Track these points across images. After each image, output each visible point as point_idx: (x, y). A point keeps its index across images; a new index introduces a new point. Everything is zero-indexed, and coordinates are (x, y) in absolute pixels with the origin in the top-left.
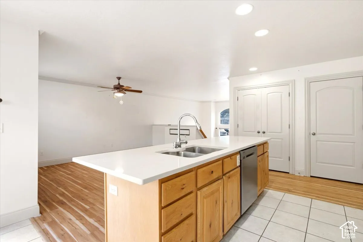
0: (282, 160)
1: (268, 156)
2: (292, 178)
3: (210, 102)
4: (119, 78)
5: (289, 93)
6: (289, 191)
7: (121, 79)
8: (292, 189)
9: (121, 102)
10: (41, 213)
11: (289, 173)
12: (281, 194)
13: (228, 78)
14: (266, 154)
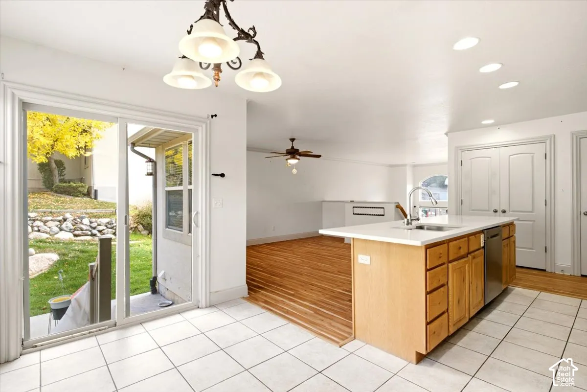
0: (534, 251)
1: (514, 242)
2: (550, 277)
3: (405, 165)
4: (293, 140)
5: (546, 154)
6: (546, 290)
7: (295, 141)
8: (552, 288)
9: (294, 171)
10: (249, 293)
11: (545, 270)
12: (536, 293)
13: (446, 134)
14: (512, 239)
